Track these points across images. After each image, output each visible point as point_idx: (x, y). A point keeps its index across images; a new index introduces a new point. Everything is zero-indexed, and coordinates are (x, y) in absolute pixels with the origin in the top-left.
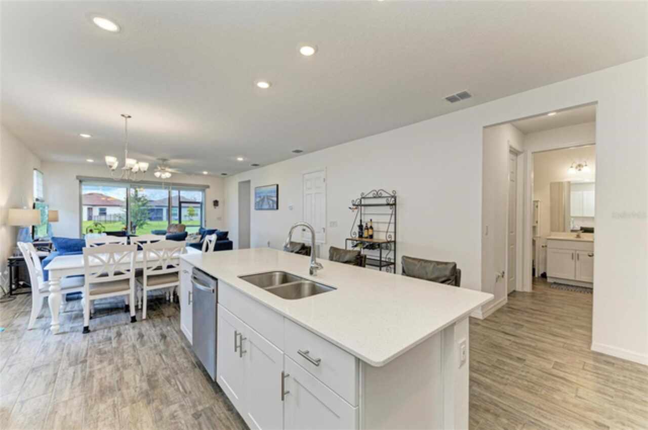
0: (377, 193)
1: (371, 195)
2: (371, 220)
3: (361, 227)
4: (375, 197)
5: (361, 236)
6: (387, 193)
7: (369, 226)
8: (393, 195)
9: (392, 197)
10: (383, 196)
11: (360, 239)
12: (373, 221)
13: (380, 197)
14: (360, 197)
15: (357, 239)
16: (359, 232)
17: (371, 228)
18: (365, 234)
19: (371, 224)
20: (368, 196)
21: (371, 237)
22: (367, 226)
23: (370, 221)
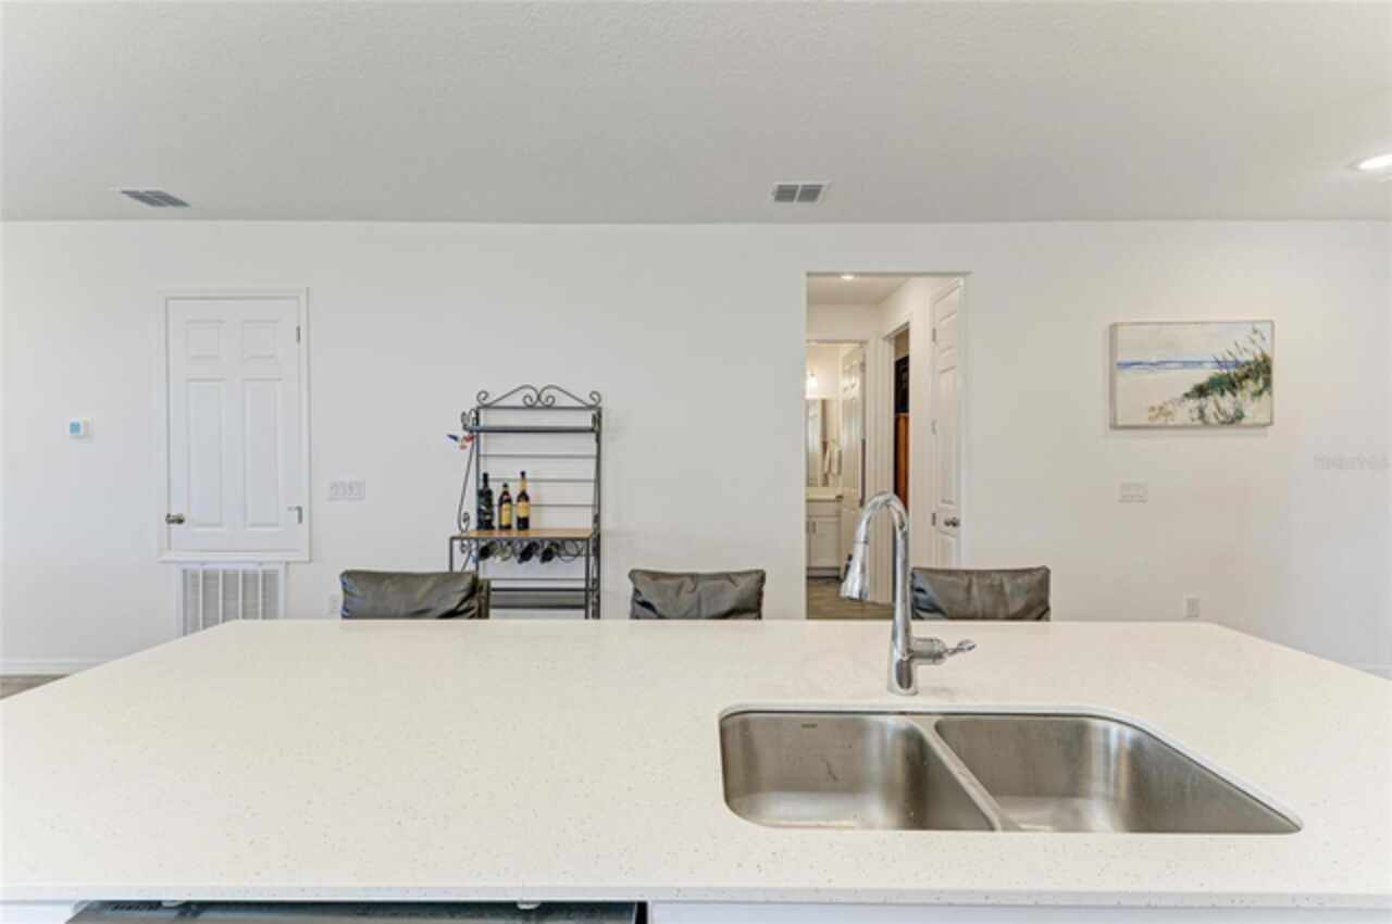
0: (539, 397)
1: (517, 400)
2: (523, 474)
3: (484, 495)
4: (531, 407)
5: (485, 524)
6: (573, 397)
7: (514, 492)
8: (592, 403)
9: (590, 407)
10: (556, 404)
11: (485, 534)
12: (528, 476)
13: (549, 407)
14: (475, 404)
15: (474, 535)
16: (479, 511)
17: (524, 496)
18: (503, 516)
19: (524, 485)
20: (501, 403)
21: (524, 523)
22: (506, 493)
23: (519, 476)
